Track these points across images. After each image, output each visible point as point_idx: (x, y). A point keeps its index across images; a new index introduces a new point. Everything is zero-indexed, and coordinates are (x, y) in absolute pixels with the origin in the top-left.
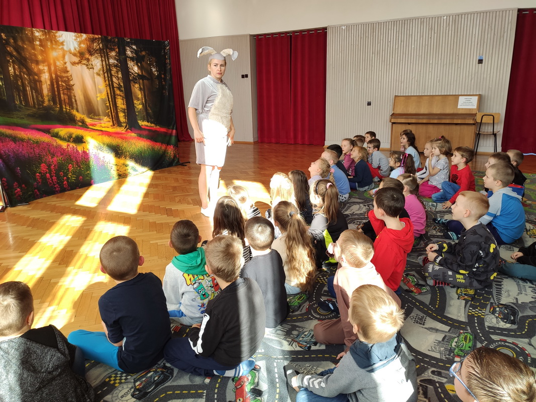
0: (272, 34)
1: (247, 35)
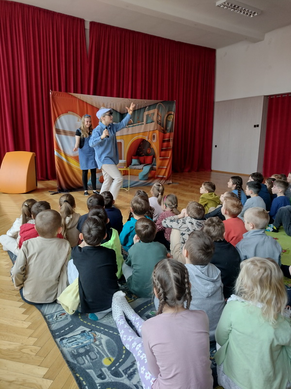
0: (282, 95)
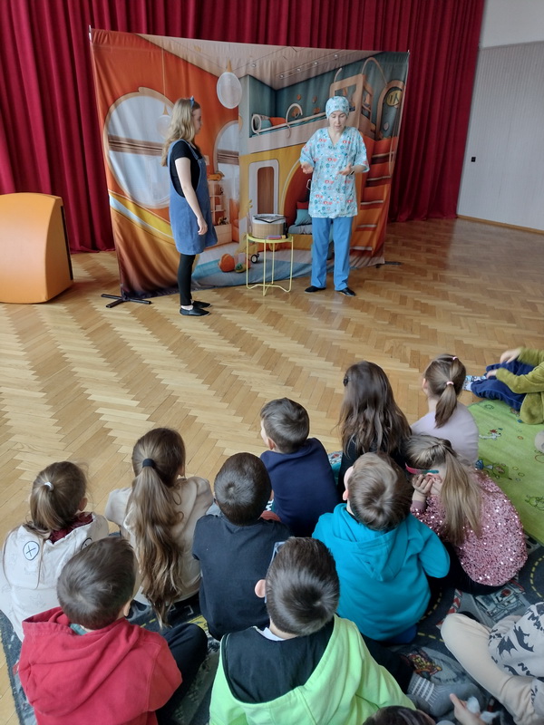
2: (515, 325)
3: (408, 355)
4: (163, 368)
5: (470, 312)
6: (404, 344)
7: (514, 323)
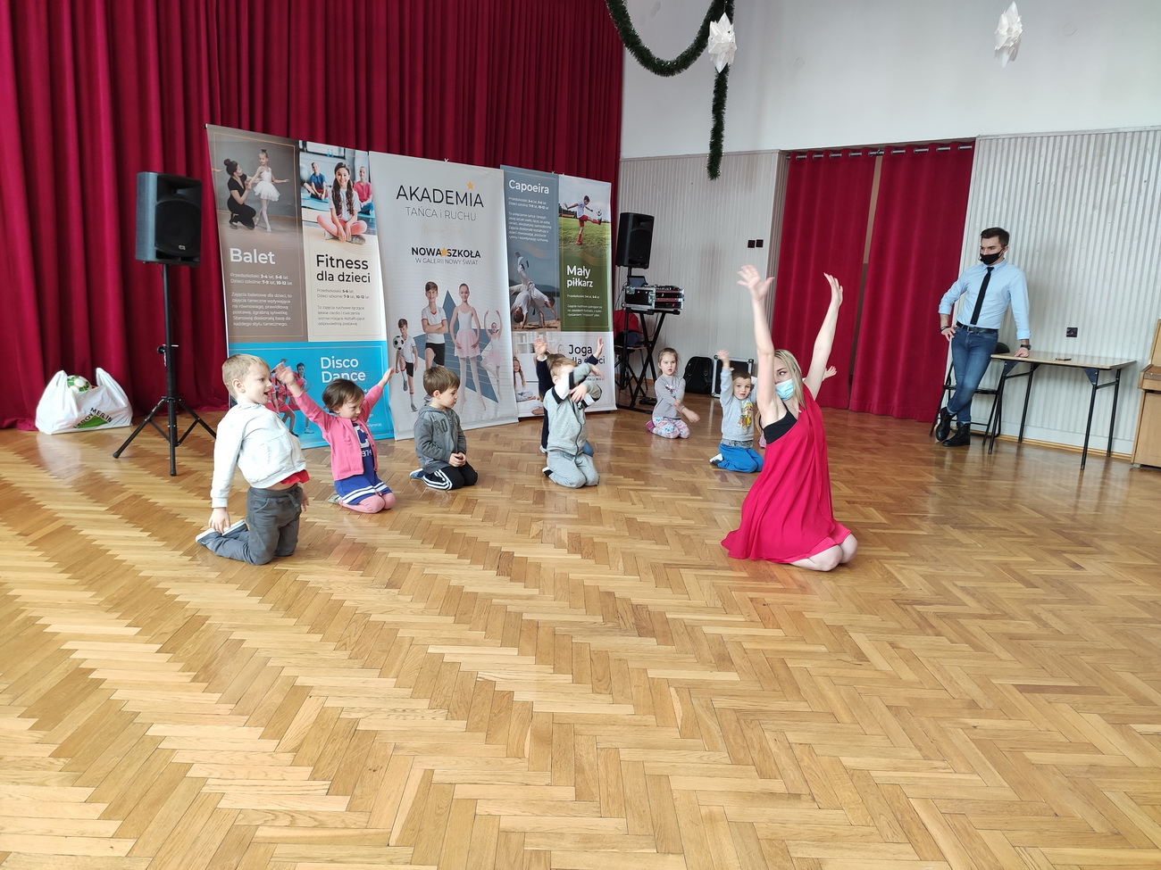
1: (772, 152)
2: (701, 498)
3: (565, 539)
4: (176, 579)
5: (641, 485)
6: (557, 526)
7: (700, 495)
